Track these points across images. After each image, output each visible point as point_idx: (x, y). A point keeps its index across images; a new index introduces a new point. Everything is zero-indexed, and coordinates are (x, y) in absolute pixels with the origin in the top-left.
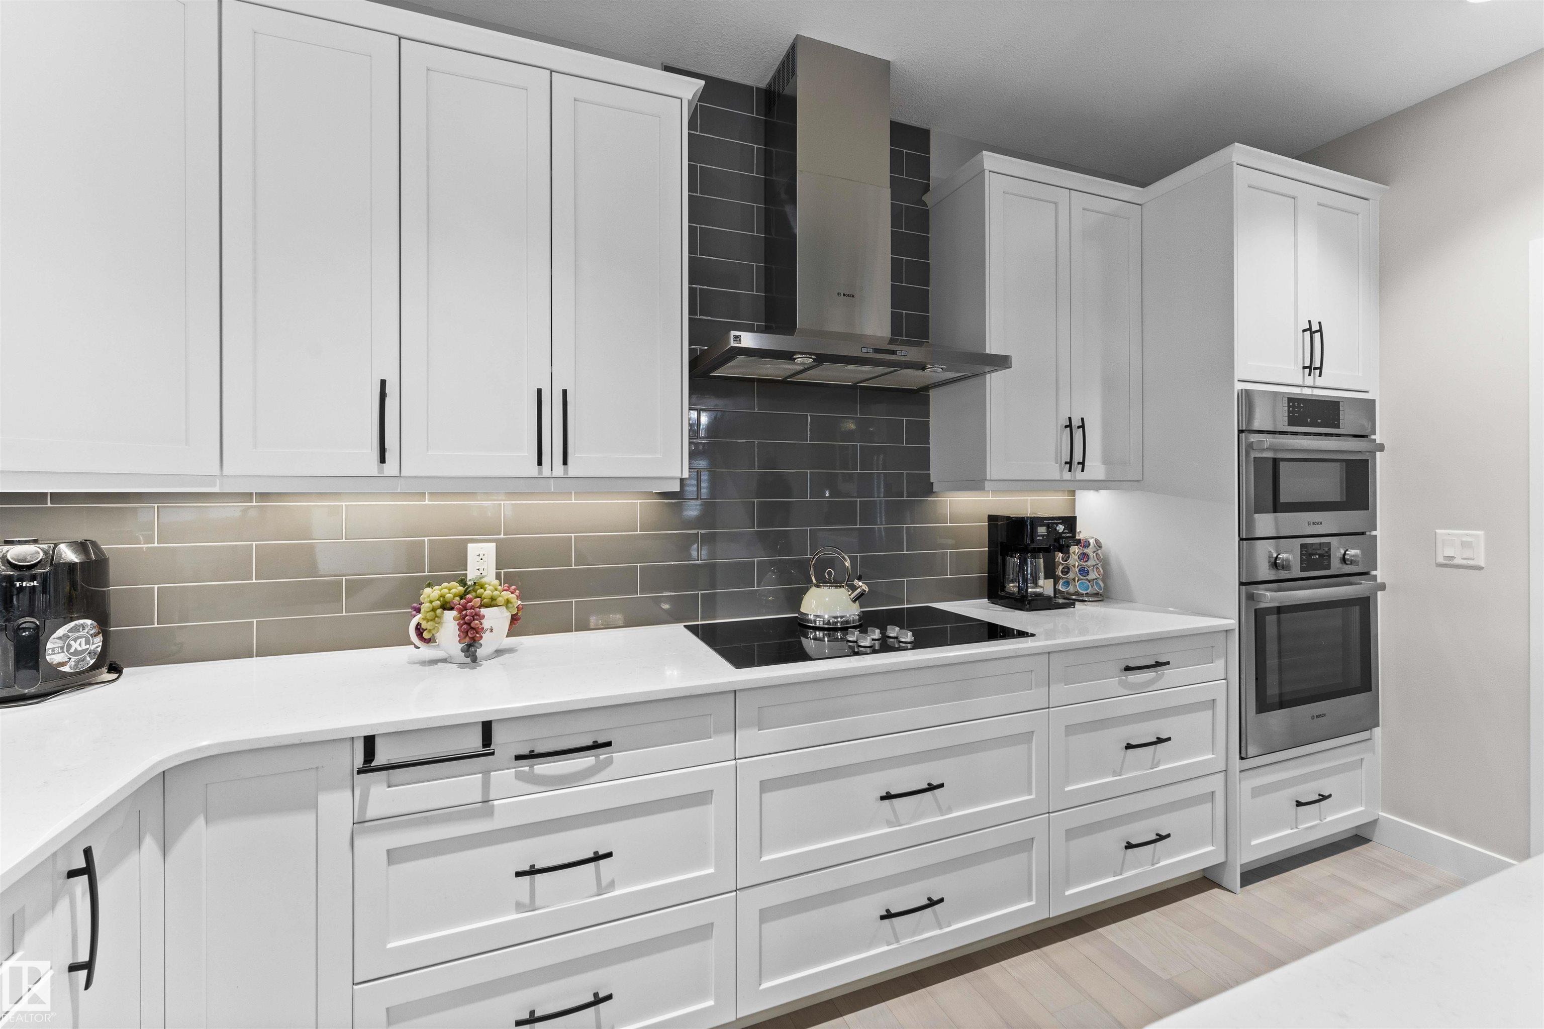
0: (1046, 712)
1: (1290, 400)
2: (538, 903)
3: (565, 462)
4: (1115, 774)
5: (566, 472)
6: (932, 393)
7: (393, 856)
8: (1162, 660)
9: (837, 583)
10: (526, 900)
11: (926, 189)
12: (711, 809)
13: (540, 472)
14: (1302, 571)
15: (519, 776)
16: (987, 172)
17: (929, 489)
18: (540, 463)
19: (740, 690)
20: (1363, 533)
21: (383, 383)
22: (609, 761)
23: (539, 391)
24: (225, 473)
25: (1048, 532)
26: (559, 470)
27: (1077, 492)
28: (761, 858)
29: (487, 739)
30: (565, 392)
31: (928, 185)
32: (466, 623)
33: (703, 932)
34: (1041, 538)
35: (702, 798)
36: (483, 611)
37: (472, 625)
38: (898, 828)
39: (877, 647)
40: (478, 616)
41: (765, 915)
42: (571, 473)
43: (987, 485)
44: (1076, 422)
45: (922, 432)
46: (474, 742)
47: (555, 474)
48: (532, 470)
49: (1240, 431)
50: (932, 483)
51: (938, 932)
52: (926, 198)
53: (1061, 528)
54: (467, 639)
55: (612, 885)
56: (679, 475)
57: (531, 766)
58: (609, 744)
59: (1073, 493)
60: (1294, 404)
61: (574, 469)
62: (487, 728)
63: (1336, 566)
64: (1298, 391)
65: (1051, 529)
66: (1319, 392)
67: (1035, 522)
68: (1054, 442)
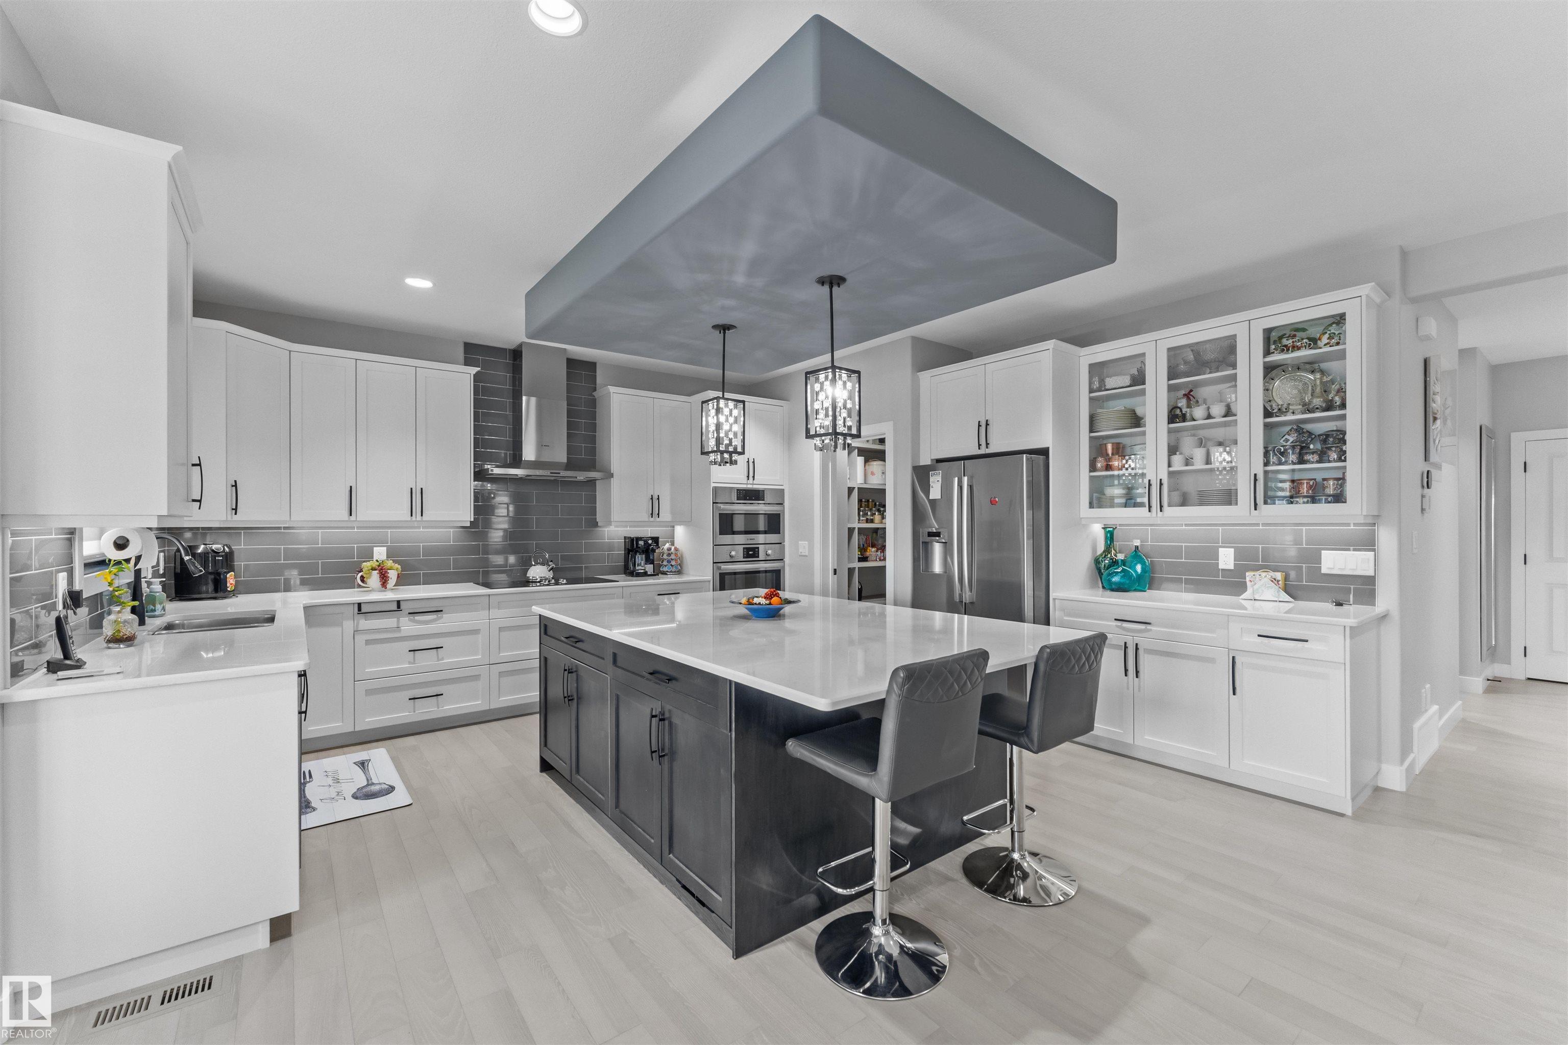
1: (738, 490)
2: (416, 662)
3: (422, 515)
5: (422, 519)
6: (597, 482)
7: (368, 642)
9: (543, 564)
10: (412, 661)
11: (595, 389)
12: (480, 637)
13: (412, 519)
14: (744, 558)
15: (410, 620)
16: (612, 393)
17: (595, 524)
18: (412, 516)
19: (491, 595)
20: (781, 543)
21: (351, 487)
22: (442, 617)
23: (411, 489)
24: (292, 520)
25: (644, 543)
26: (419, 518)
27: (675, 526)
28: (499, 654)
29: (399, 606)
30: (422, 489)
31: (596, 387)
32: (383, 575)
33: (476, 678)
34: (643, 546)
35: (476, 632)
36: (389, 571)
37: (385, 575)
40: (386, 572)
41: (501, 674)
42: (424, 520)
43: (613, 523)
44: (655, 497)
45: (593, 500)
46: (395, 607)
47: (417, 520)
48: (408, 518)
49: (713, 503)
50: (598, 522)
52: (594, 393)
53: (650, 542)
54: (383, 580)
55: (443, 659)
56: (469, 520)
57: (414, 617)
58: (442, 611)
59: (673, 527)
60: (740, 492)
61: (425, 518)
62: (398, 602)
63: (762, 556)
64: (744, 486)
65: (646, 542)
66: (755, 486)
67: (638, 539)
68: (646, 505)
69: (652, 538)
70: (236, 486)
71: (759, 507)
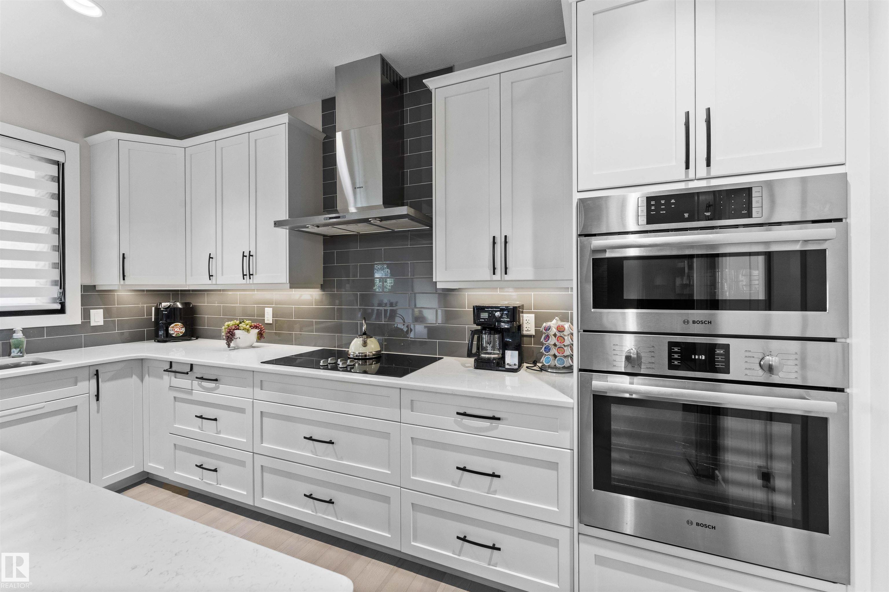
0: (398, 424)
4: (453, 483)
8: (497, 416)
12: (245, 417)
15: (198, 384)
16: (435, 91)
19: (256, 371)
23: (244, 252)
25: (489, 316)
28: (262, 444)
29: (191, 369)
30: (250, 252)
33: (243, 463)
34: (483, 320)
35: (242, 411)
36: (235, 331)
38: (315, 456)
39: (329, 367)
42: (255, 282)
44: (501, 240)
51: (335, 519)
53: (498, 314)
57: (201, 382)
62: (192, 365)
66: (714, 183)
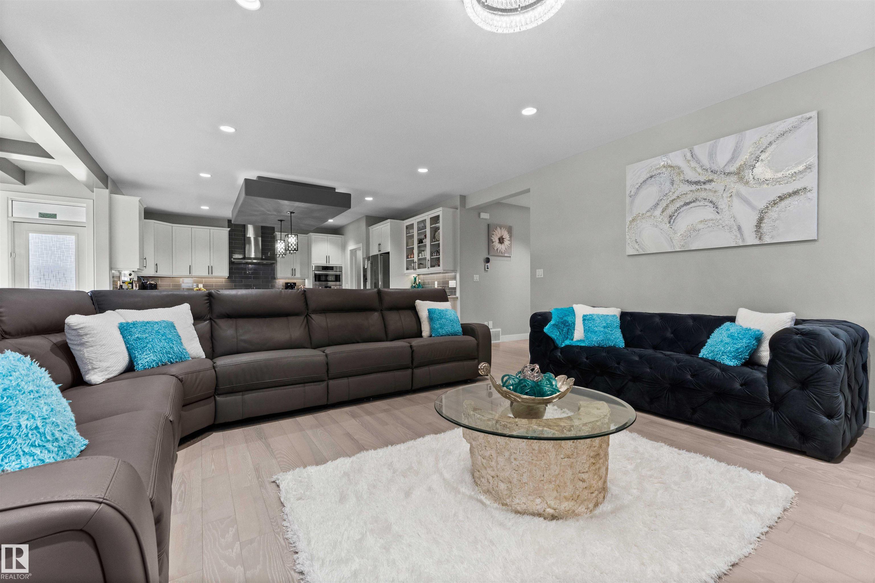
1: (322, 266)
3: (212, 274)
11: (274, 233)
17: (274, 278)
18: (209, 274)
20: (341, 285)
21: (190, 265)
23: (209, 266)
24: (173, 275)
27: (305, 279)
30: (212, 266)
42: (212, 276)
43: (281, 278)
44: (294, 269)
47: (210, 276)
49: (314, 271)
50: (276, 278)
56: (228, 276)
60: (324, 267)
64: (326, 265)
65: (291, 284)
66: (330, 265)
67: (289, 283)
68: (290, 272)
69: (293, 283)
70: (157, 265)
71: (330, 272)
